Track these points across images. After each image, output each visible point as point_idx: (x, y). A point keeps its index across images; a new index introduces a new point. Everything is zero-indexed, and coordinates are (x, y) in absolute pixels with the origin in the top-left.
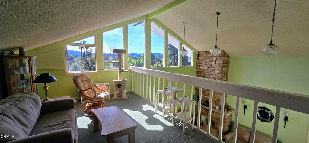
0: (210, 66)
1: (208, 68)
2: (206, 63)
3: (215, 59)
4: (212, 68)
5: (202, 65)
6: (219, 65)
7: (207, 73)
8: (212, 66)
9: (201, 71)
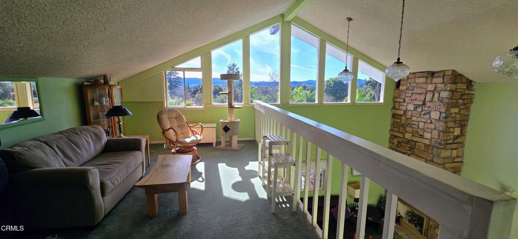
0: (421, 103)
1: (417, 107)
2: (412, 98)
3: (433, 89)
4: (426, 109)
5: (404, 102)
6: (442, 102)
7: (414, 118)
8: (424, 104)
9: (402, 113)
